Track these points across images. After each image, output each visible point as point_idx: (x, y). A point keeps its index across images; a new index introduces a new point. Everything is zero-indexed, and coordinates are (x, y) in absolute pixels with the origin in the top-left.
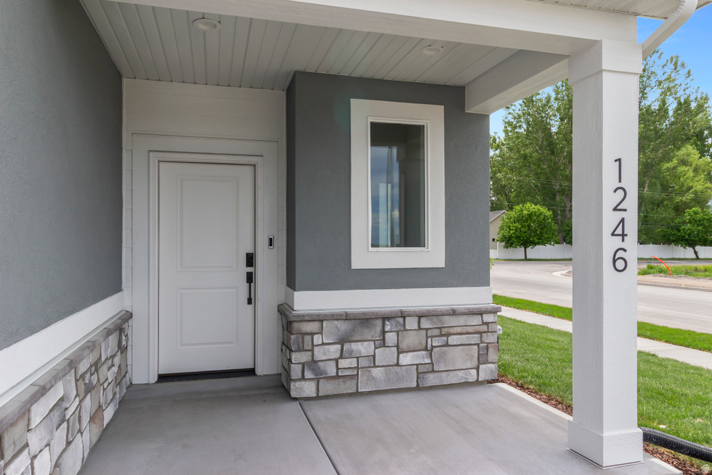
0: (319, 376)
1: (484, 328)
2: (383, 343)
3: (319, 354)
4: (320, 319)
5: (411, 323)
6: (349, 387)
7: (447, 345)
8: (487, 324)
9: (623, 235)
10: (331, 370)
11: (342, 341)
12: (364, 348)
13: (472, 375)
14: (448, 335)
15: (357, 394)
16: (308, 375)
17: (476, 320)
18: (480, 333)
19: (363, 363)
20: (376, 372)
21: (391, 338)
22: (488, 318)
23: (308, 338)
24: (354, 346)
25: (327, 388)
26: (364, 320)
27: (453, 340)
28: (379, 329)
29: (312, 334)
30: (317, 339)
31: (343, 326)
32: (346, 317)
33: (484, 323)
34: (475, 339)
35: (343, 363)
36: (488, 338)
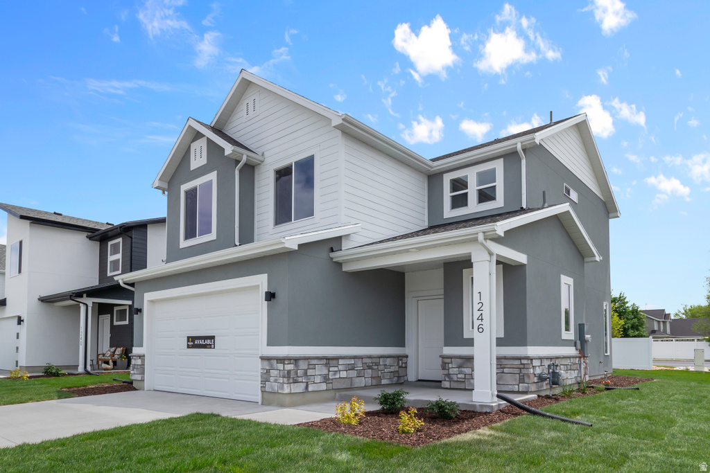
0: (451, 380)
1: (522, 366)
3: (451, 371)
4: (451, 357)
6: (462, 386)
7: (503, 372)
8: (524, 364)
10: (455, 378)
11: (459, 367)
12: (467, 371)
13: (516, 388)
14: (504, 368)
15: (465, 389)
16: (447, 379)
17: (517, 362)
18: (520, 369)
19: (467, 377)
20: (472, 381)
22: (524, 362)
23: (447, 365)
24: (463, 369)
25: (454, 385)
26: (468, 359)
27: (506, 370)
29: (449, 363)
30: (450, 366)
31: (459, 361)
32: (460, 357)
33: (521, 364)
34: (517, 371)
35: (460, 376)
36: (524, 371)
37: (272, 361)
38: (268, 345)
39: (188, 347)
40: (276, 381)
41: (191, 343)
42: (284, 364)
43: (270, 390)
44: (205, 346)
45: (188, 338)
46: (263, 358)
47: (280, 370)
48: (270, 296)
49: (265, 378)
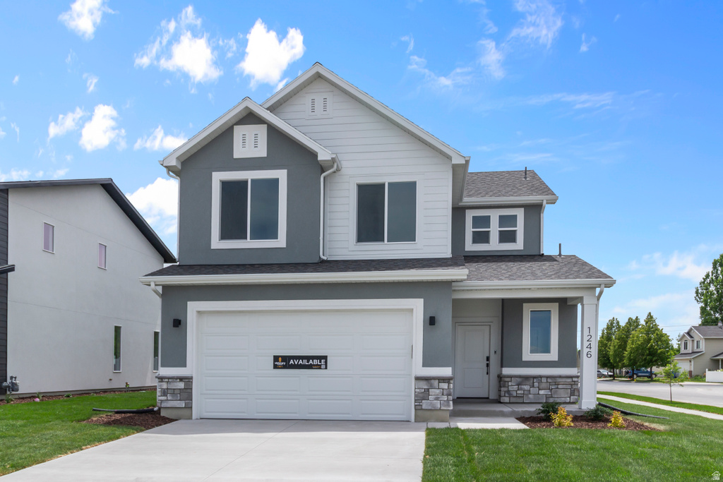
0: (510, 396)
2: (533, 386)
3: (510, 388)
4: (511, 377)
5: (544, 380)
6: (521, 400)
7: (558, 388)
9: (590, 348)
10: (515, 394)
11: (518, 385)
12: (526, 387)
13: (568, 400)
14: (558, 385)
15: (523, 403)
16: (507, 395)
17: (570, 380)
18: (572, 385)
19: (526, 392)
20: (530, 396)
21: (536, 384)
22: (575, 379)
23: (506, 383)
24: (522, 386)
25: (513, 400)
26: (526, 378)
27: (560, 386)
28: (532, 381)
29: (508, 382)
30: (510, 384)
31: (519, 380)
32: (520, 377)
33: (573, 382)
34: (569, 387)
35: (519, 392)
36: (574, 387)
37: (433, 381)
38: (423, 366)
39: (276, 367)
40: (437, 399)
41: (280, 363)
42: (449, 383)
43: (430, 408)
44: (310, 367)
45: (276, 358)
46: (418, 379)
47: (443, 389)
48: (431, 321)
49: (421, 397)
